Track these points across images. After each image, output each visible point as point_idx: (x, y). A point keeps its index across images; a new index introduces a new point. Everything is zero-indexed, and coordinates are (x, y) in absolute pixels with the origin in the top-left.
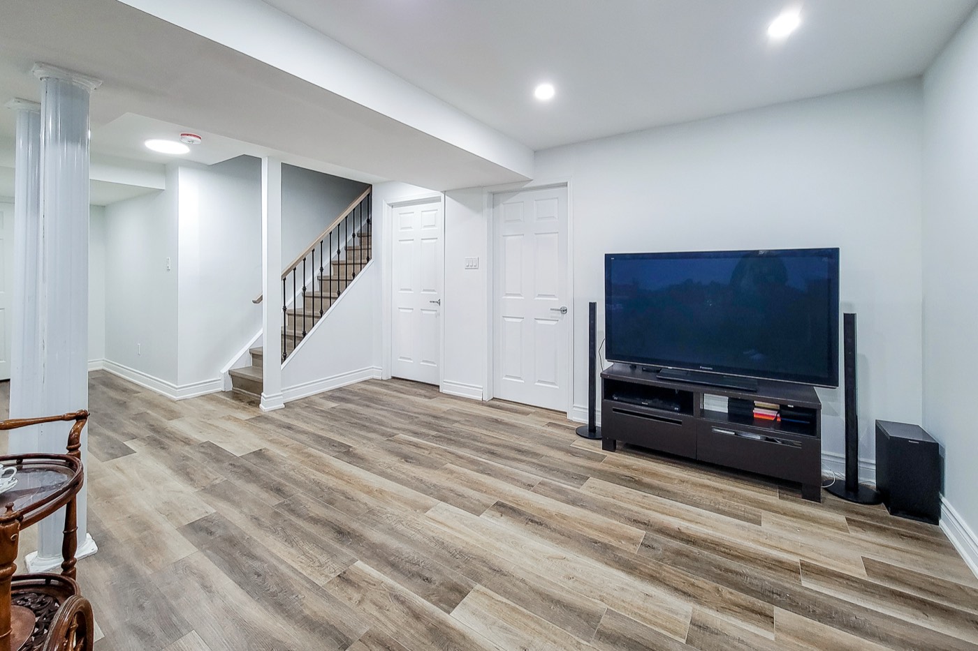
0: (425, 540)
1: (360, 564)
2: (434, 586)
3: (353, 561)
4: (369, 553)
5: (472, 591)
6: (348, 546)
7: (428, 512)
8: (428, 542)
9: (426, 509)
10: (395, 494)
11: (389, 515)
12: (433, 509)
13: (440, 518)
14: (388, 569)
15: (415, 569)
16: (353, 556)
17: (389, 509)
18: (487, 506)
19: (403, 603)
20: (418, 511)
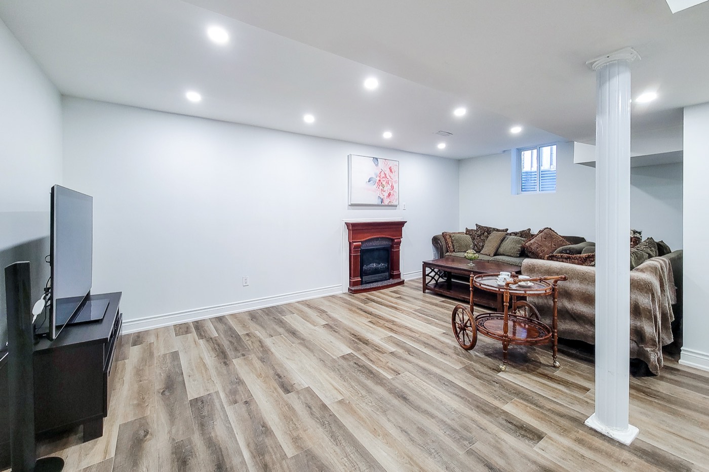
0: (350, 381)
1: (390, 377)
2: (354, 361)
3: (393, 379)
4: (385, 381)
5: (338, 356)
6: (398, 388)
7: (340, 398)
8: (349, 379)
9: (341, 402)
10: (362, 425)
11: (370, 404)
12: (336, 400)
13: (335, 392)
14: (375, 371)
15: (361, 369)
16: (393, 382)
17: (369, 409)
18: (298, 392)
19: (369, 359)
20: (348, 402)
